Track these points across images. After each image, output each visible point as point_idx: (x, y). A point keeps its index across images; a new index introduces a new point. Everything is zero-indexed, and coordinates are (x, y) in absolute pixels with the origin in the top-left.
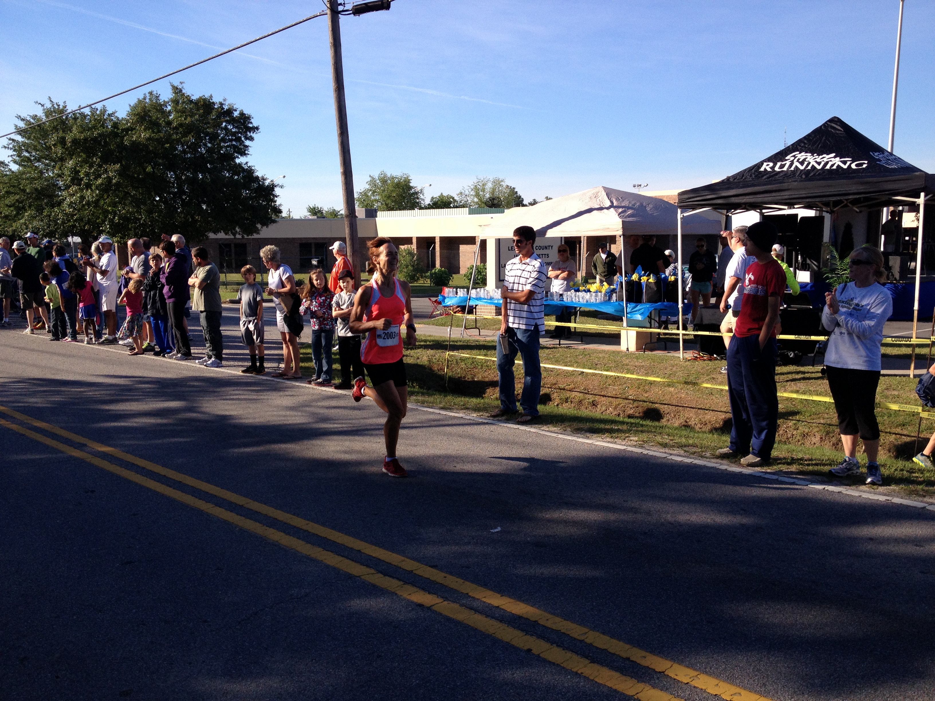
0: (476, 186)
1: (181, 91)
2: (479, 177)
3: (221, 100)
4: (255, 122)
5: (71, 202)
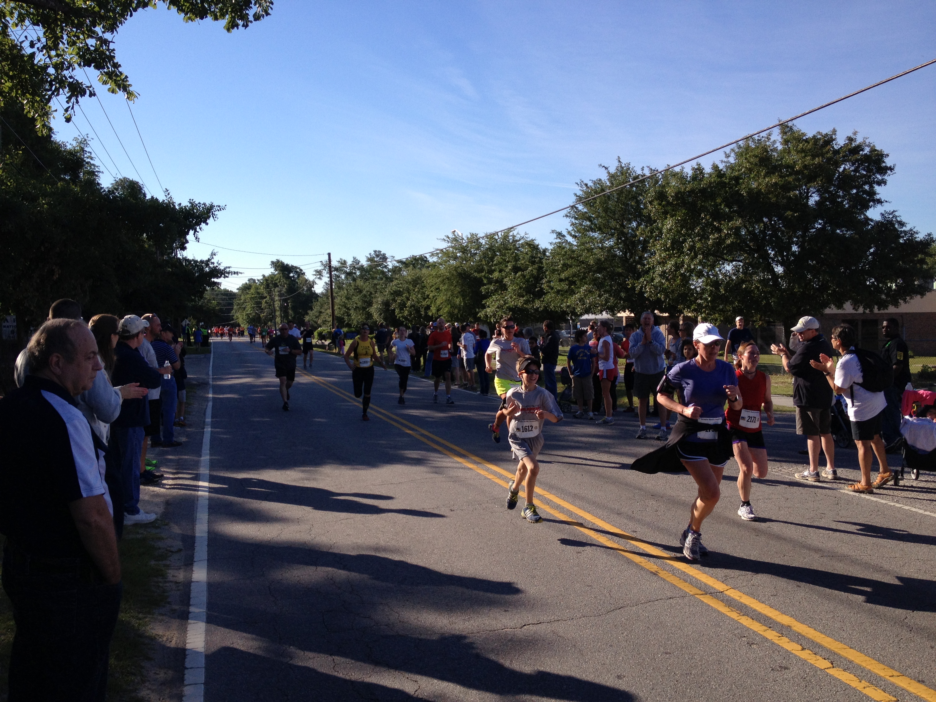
1: (791, 128)
3: (850, 134)
4: (888, 162)
5: (664, 272)
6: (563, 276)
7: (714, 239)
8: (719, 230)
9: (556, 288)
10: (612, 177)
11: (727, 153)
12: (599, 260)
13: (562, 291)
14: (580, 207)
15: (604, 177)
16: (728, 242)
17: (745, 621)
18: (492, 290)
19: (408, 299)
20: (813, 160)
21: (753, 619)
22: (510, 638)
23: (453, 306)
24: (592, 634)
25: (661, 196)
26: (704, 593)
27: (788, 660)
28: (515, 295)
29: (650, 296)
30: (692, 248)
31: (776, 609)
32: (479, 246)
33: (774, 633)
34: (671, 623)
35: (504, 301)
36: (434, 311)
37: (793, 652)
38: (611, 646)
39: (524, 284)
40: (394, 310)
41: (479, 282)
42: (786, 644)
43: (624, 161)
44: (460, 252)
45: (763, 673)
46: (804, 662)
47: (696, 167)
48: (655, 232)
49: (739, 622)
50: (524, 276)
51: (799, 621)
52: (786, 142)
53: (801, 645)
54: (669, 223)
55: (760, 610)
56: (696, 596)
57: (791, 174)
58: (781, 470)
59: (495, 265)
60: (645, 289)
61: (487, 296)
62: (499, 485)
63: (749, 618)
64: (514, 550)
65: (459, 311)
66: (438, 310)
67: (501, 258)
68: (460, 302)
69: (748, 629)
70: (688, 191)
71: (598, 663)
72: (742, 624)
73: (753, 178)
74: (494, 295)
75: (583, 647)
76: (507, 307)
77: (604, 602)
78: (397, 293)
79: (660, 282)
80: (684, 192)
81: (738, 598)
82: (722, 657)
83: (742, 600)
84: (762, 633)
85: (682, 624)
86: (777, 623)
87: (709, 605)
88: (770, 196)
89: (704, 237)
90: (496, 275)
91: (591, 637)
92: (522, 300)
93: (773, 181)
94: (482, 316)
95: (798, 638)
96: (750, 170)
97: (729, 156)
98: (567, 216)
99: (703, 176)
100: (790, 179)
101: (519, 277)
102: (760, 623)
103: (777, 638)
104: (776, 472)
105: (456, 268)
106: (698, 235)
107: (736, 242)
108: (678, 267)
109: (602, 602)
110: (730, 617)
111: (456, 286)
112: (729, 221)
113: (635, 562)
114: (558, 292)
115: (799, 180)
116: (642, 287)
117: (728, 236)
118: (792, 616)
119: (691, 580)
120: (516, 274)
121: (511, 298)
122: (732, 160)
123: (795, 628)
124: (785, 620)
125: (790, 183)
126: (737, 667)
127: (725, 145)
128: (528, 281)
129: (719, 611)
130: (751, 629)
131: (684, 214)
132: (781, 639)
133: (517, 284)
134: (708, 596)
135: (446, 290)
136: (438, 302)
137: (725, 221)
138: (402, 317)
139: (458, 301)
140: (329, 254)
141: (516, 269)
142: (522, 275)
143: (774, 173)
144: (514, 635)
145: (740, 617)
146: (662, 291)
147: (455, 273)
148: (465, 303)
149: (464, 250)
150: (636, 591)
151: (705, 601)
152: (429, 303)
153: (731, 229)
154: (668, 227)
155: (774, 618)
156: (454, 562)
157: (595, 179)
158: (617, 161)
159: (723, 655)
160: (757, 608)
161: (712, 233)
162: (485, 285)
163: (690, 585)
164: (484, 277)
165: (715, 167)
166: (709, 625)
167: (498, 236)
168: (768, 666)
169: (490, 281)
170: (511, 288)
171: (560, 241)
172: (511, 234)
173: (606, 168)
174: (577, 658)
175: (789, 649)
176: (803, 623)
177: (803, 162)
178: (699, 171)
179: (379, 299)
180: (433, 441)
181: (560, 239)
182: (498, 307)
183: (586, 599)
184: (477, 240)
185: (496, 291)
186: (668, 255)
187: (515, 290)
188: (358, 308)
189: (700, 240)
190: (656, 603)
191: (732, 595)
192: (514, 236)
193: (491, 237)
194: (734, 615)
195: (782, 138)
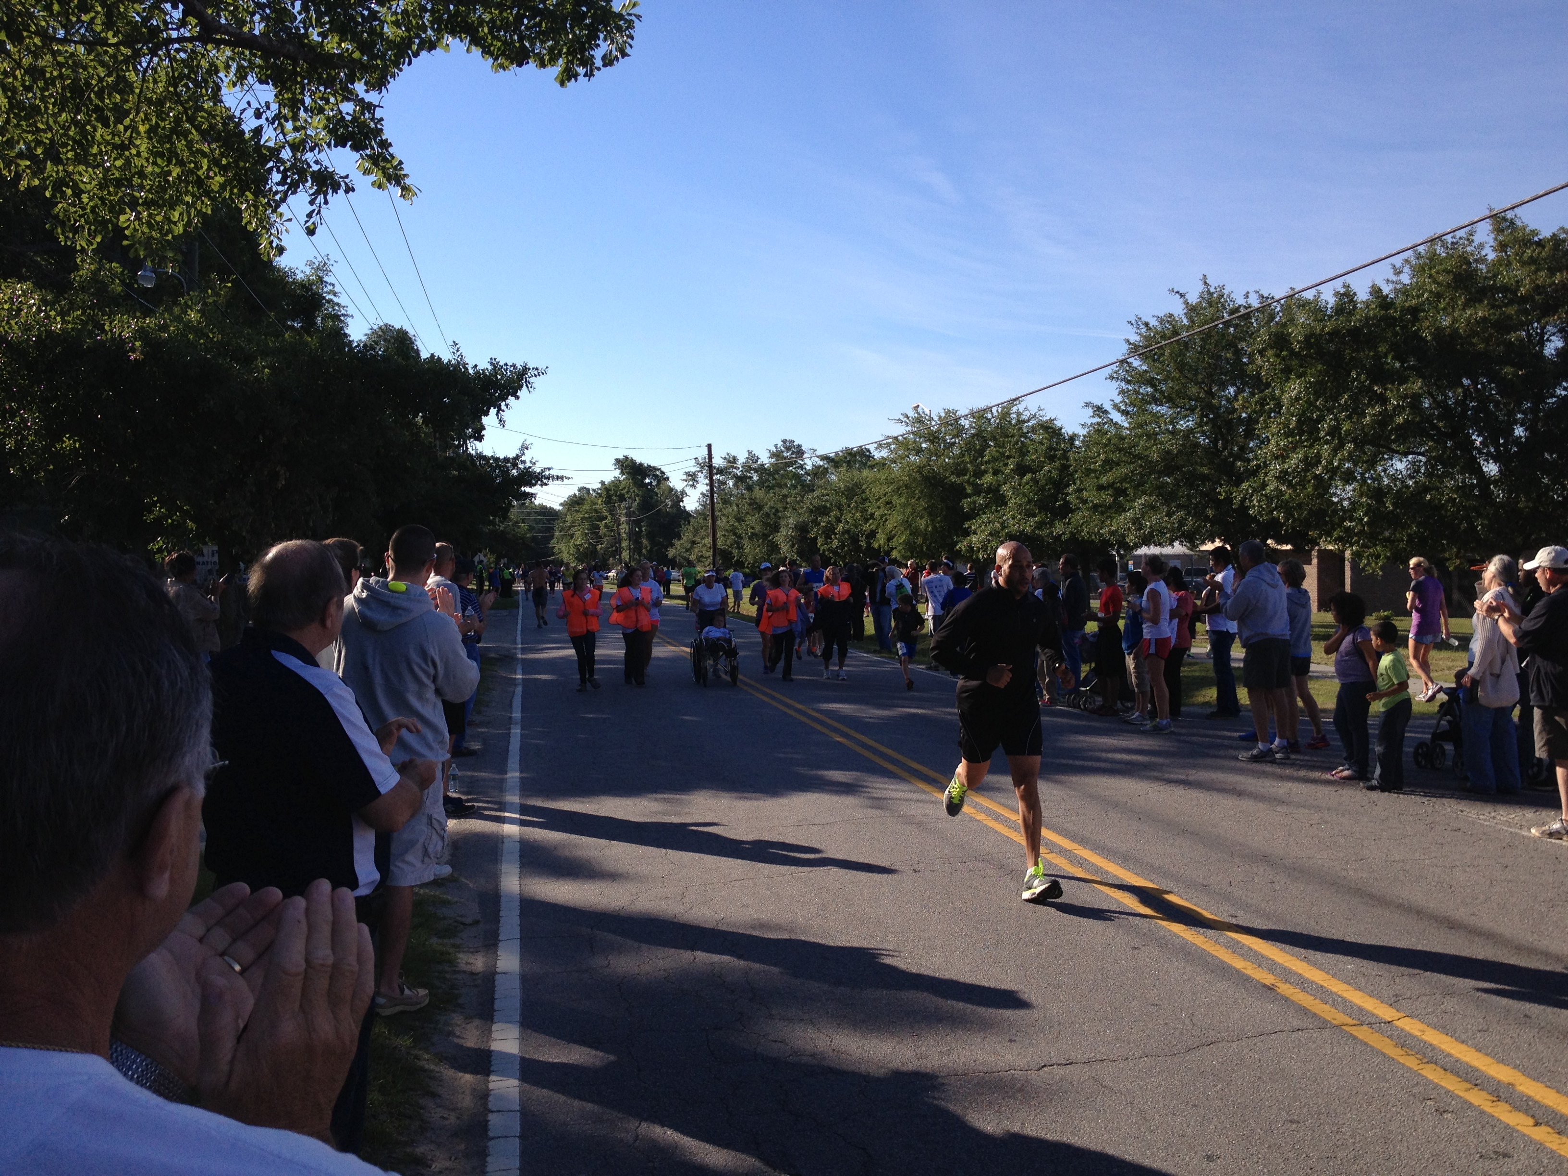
1: (1512, 223)
5: (1285, 472)
6: (1104, 480)
7: (1374, 415)
8: (1383, 400)
9: (1092, 502)
10: (1192, 310)
11: (1398, 266)
12: (1168, 452)
13: (1101, 506)
14: (1136, 362)
15: (1178, 310)
16: (1400, 420)
17: (1431, 1074)
18: (981, 505)
19: (839, 521)
20: (1551, 278)
21: (1445, 1070)
22: (1019, 1085)
23: (915, 533)
24: (1161, 1086)
25: (1280, 341)
26: (1357, 1023)
27: (1510, 1141)
28: (1020, 514)
29: (1260, 512)
30: (1334, 431)
31: (1487, 1055)
32: (960, 429)
33: (1484, 1094)
34: (1300, 1072)
35: (1002, 524)
36: (882, 542)
37: (1519, 1128)
38: (1194, 1106)
39: (1035, 494)
40: (816, 538)
41: (959, 492)
42: (1504, 1114)
43: (1214, 283)
44: (926, 441)
45: (1464, 1161)
46: (1540, 1147)
47: (1342, 291)
48: (1268, 404)
49: (1419, 1074)
50: (1036, 481)
51: (1529, 1076)
52: (1502, 247)
53: (1533, 1116)
54: (1294, 388)
55: (1459, 1056)
56: (1343, 1027)
57: (1511, 302)
58: (1494, 818)
59: (987, 462)
60: (1251, 501)
61: (972, 515)
62: (996, 832)
63: (1438, 1069)
64: (1022, 942)
65: (925, 539)
66: (889, 539)
67: (997, 451)
68: (927, 526)
69: (1436, 1086)
70: (1328, 333)
71: (1173, 1134)
72: (1426, 1078)
73: (1444, 309)
74: (984, 513)
75: (1146, 1107)
76: (1007, 534)
77: (1181, 1033)
78: (822, 511)
79: (1276, 489)
80: (1320, 335)
81: (1419, 1034)
82: (1390, 1132)
83: (1425, 1037)
84: (1461, 1094)
85: (1318, 1073)
86: (1489, 1079)
87: (1366, 1044)
88: (1475, 340)
89: (1357, 412)
90: (988, 479)
91: (1160, 1090)
92: (1032, 521)
93: (1480, 314)
94: (963, 548)
95: (1526, 1105)
96: (1439, 296)
97: (1400, 272)
98: (1112, 378)
99: (1355, 307)
100: (1511, 310)
101: (1027, 483)
102: (1458, 1076)
103: (1490, 1103)
104: (1485, 820)
105: (920, 469)
106: (1345, 408)
107: (1413, 419)
108: (1310, 463)
109: (1177, 1033)
110: (1403, 1065)
111: (919, 498)
112: (1400, 384)
113: (1235, 968)
114: (1095, 507)
115: (1526, 312)
116: (1244, 499)
117: (1399, 409)
118: (1516, 1067)
119: (1334, 1000)
120: (1021, 479)
121: (1014, 518)
122: (1406, 278)
123: (1521, 1088)
124: (1502, 1073)
125: (1510, 317)
126: (1418, 1149)
127: (1393, 252)
128: (1042, 489)
129: (1384, 1055)
130: (1442, 1087)
131: (1320, 371)
132: (1497, 1106)
133: (1025, 495)
134: (1365, 1027)
135: (904, 506)
136: (890, 525)
137: (1393, 384)
138: (828, 550)
139: (922, 524)
140: (709, 446)
141: (1021, 470)
142: (1032, 479)
143: (1480, 301)
144: (1027, 1081)
145: (1421, 1066)
146: (1281, 506)
147: (918, 476)
148: (934, 527)
149: (933, 437)
150: (1236, 1016)
151: (1360, 1037)
152: (873, 527)
153: (1404, 397)
154: (1293, 394)
155: (1483, 1068)
156: (921, 956)
157: (1161, 315)
158: (1201, 283)
159: (1392, 1128)
160: (1453, 1052)
161: (1370, 405)
162: (969, 496)
163: (1333, 1010)
164: (968, 482)
165: (1376, 291)
166: (1367, 1077)
167: (992, 414)
168: (1473, 1151)
169: (978, 490)
170: (1013, 501)
171: (1099, 420)
172: (1014, 409)
173: (1182, 295)
174: (1136, 1123)
175: (1511, 1124)
176: (1536, 1079)
177: (1532, 281)
178: (1347, 297)
179: (791, 520)
180: (883, 755)
181: (1100, 417)
182: (991, 534)
183: (1150, 1026)
184: (957, 420)
185: (987, 506)
186: (1292, 443)
187: (1020, 505)
188: (756, 535)
189: (1349, 417)
190: (1273, 1036)
191: (1407, 1028)
192: (1019, 414)
193: (979, 415)
194: (1411, 1062)
195: (1495, 239)
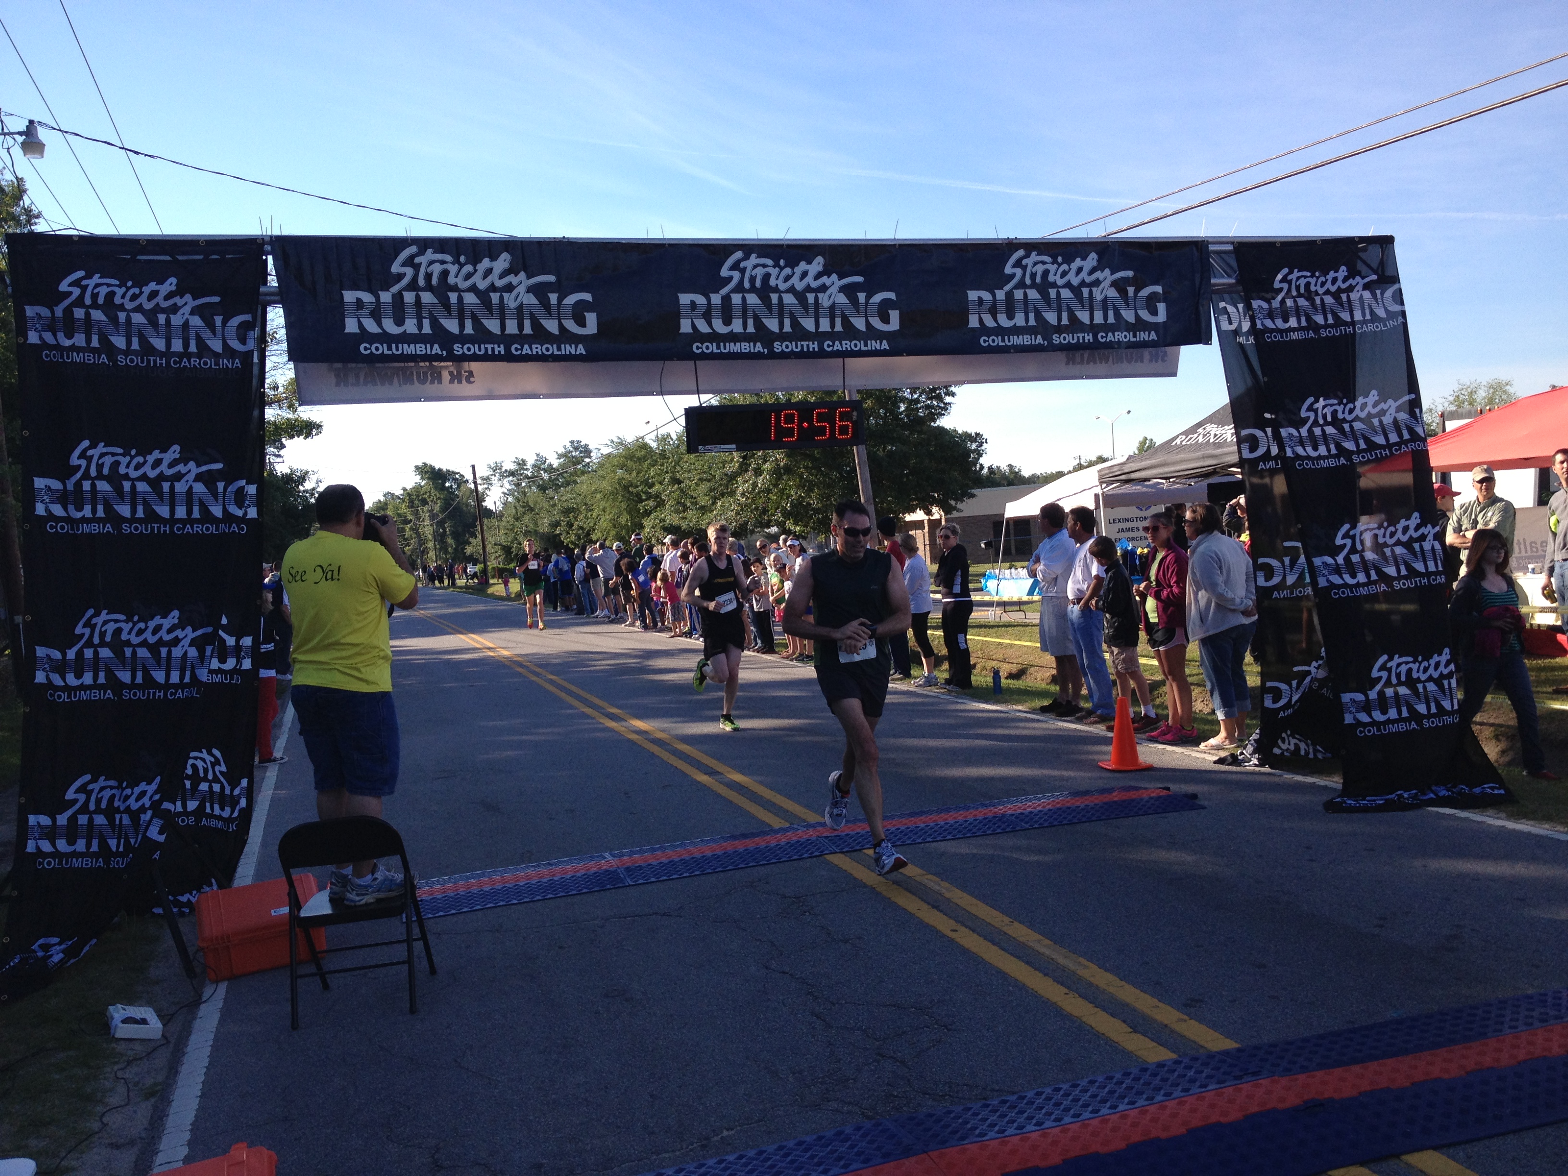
0: (1458, 397)
2: (1461, 382)
18: (650, 507)
44: (626, 460)
140: (473, 467)
149: (631, 456)
162: (644, 500)
